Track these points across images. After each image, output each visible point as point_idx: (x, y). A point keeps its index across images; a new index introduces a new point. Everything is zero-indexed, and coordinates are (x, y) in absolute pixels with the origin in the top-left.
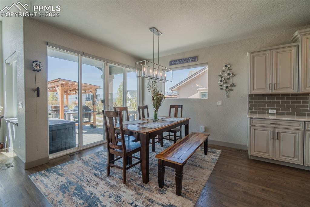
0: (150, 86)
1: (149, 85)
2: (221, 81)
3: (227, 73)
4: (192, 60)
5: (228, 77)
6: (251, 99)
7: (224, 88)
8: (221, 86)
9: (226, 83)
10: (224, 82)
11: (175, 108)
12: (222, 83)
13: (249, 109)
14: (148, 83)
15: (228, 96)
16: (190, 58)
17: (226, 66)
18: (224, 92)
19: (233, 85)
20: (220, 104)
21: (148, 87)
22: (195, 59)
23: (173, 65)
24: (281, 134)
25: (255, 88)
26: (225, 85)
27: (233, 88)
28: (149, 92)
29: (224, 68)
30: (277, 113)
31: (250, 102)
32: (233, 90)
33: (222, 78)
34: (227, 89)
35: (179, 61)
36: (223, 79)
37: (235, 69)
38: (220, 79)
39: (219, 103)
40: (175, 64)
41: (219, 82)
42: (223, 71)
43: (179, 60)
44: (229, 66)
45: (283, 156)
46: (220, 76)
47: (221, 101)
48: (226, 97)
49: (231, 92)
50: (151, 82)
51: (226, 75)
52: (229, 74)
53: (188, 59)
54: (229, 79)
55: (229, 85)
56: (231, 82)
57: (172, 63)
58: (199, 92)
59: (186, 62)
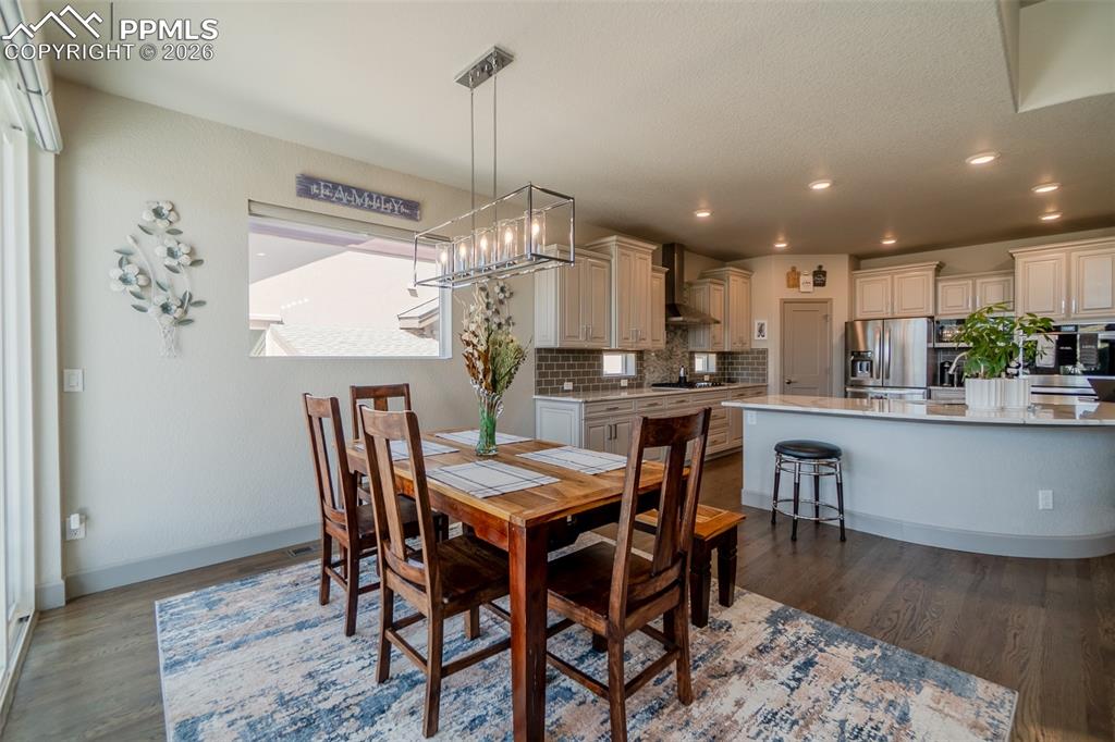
0: (142, 272)
1: (131, 270)
2: (488, 306)
4: (403, 210)
5: (501, 296)
9: (497, 312)
10: (494, 310)
12: (489, 313)
13: (539, 383)
16: (397, 200)
21: (124, 280)
22: (411, 208)
23: (315, 197)
24: (620, 425)
30: (576, 390)
33: (487, 296)
35: (350, 194)
36: (491, 301)
38: (485, 300)
40: (328, 199)
41: (483, 309)
43: (347, 189)
50: (161, 251)
51: (497, 289)
52: (502, 290)
53: (388, 199)
54: (501, 302)
55: (503, 321)
56: (505, 312)
57: (314, 189)
59: (378, 210)
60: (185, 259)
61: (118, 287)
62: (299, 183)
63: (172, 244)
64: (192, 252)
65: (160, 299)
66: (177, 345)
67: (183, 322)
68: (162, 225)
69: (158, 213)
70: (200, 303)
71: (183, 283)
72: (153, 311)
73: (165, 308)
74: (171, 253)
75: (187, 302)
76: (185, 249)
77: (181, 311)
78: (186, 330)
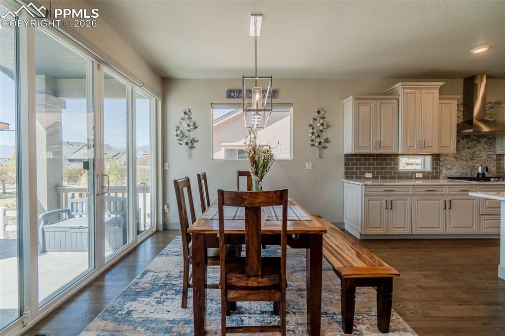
0: (181, 132)
1: (179, 132)
2: (313, 133)
3: (319, 122)
5: (322, 128)
6: (347, 160)
7: (317, 144)
8: (312, 141)
9: (319, 136)
10: (316, 135)
11: (248, 176)
12: (314, 137)
14: (178, 128)
15: (321, 156)
17: (319, 112)
18: (316, 150)
19: (327, 141)
20: (310, 167)
21: (177, 136)
22: (274, 93)
23: (233, 97)
24: (394, 201)
25: (360, 146)
26: (318, 140)
27: (327, 145)
28: (181, 144)
29: (316, 114)
30: (374, 178)
31: (346, 164)
32: (326, 147)
33: (313, 129)
34: (320, 146)
36: (315, 131)
37: (329, 119)
38: (311, 131)
39: (308, 166)
40: (238, 97)
41: (310, 135)
42: (315, 119)
44: (322, 113)
45: (395, 228)
46: (310, 125)
47: (312, 163)
48: (318, 156)
49: (325, 150)
50: (186, 125)
51: (319, 125)
52: (322, 125)
54: (322, 131)
55: (322, 141)
56: (324, 136)
57: (232, 94)
58: (223, 148)
60: (192, 127)
61: (175, 138)
62: (227, 93)
63: (189, 123)
64: (194, 124)
65: (185, 141)
66: (190, 156)
67: (192, 147)
68: (186, 116)
69: (185, 113)
70: (197, 141)
71: (192, 135)
72: (184, 144)
73: (187, 143)
74: (189, 126)
75: (193, 141)
76: (192, 124)
77: (192, 144)
78: (193, 150)
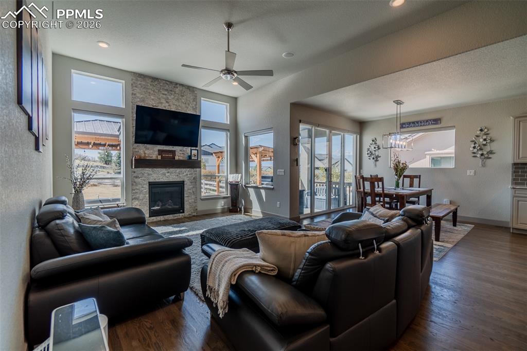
0: (370, 152)
1: (369, 152)
2: (474, 147)
3: (482, 138)
4: (433, 122)
5: (485, 142)
6: (516, 168)
7: (478, 156)
8: (474, 153)
9: (481, 149)
10: (478, 149)
11: (410, 178)
12: (475, 150)
13: (514, 180)
14: (368, 149)
15: (484, 165)
16: (430, 120)
17: (481, 130)
18: (479, 161)
19: (491, 152)
20: (472, 174)
21: (368, 154)
22: (437, 121)
23: (405, 128)
25: (520, 157)
26: (480, 152)
27: (490, 156)
28: (370, 159)
29: (478, 132)
31: (514, 172)
32: (490, 158)
33: (475, 143)
34: (483, 157)
35: (414, 124)
36: (477, 145)
37: (493, 134)
38: (473, 145)
39: (470, 172)
40: (408, 127)
41: (471, 149)
42: (477, 136)
43: (413, 123)
44: (486, 130)
46: (472, 141)
47: (474, 171)
48: (480, 165)
49: (488, 160)
50: (373, 148)
51: (481, 140)
52: (485, 140)
53: (427, 121)
54: (485, 145)
55: (485, 153)
56: (488, 148)
57: (404, 126)
59: (424, 125)
60: (377, 149)
61: (367, 155)
62: (401, 125)
63: (375, 146)
64: (378, 147)
65: (373, 157)
66: (376, 165)
68: (373, 143)
69: (373, 141)
70: (380, 157)
71: (377, 153)
72: (372, 159)
73: (373, 158)
74: (375, 148)
75: (378, 157)
76: (377, 146)
77: (376, 159)
78: (377, 162)
